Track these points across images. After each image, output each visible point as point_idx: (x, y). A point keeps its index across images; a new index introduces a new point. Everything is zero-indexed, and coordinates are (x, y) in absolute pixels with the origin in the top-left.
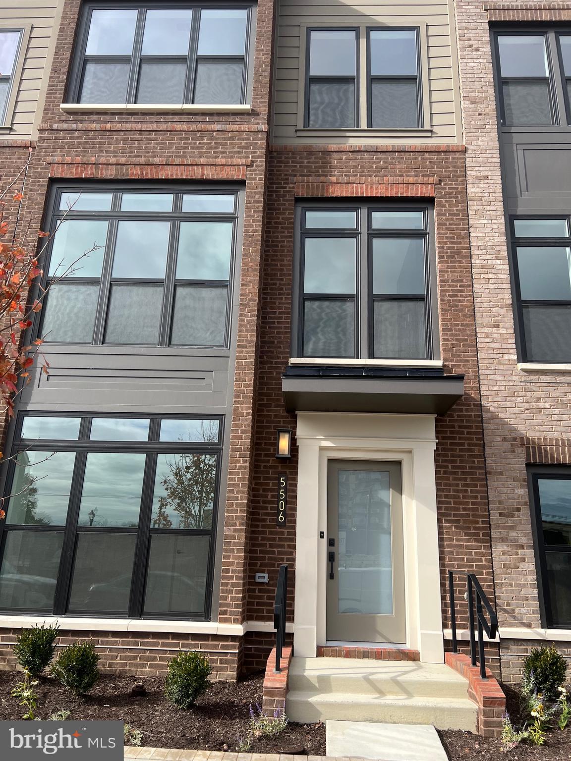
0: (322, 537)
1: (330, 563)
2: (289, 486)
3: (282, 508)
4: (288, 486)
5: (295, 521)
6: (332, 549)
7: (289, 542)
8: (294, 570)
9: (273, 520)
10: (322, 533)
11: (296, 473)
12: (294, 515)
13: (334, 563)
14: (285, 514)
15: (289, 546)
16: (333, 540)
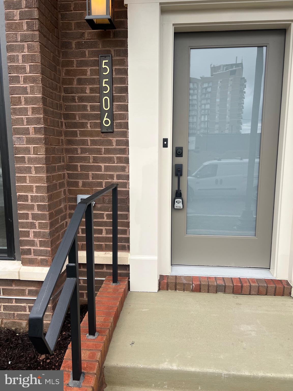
0: (165, 146)
1: (176, 179)
2: (116, 74)
3: (106, 107)
4: (114, 74)
5: (126, 126)
6: (179, 160)
7: (120, 154)
8: (127, 189)
9: (95, 125)
10: (165, 140)
11: (125, 53)
12: (126, 117)
13: (181, 178)
14: (112, 116)
15: (120, 160)
16: (181, 148)
